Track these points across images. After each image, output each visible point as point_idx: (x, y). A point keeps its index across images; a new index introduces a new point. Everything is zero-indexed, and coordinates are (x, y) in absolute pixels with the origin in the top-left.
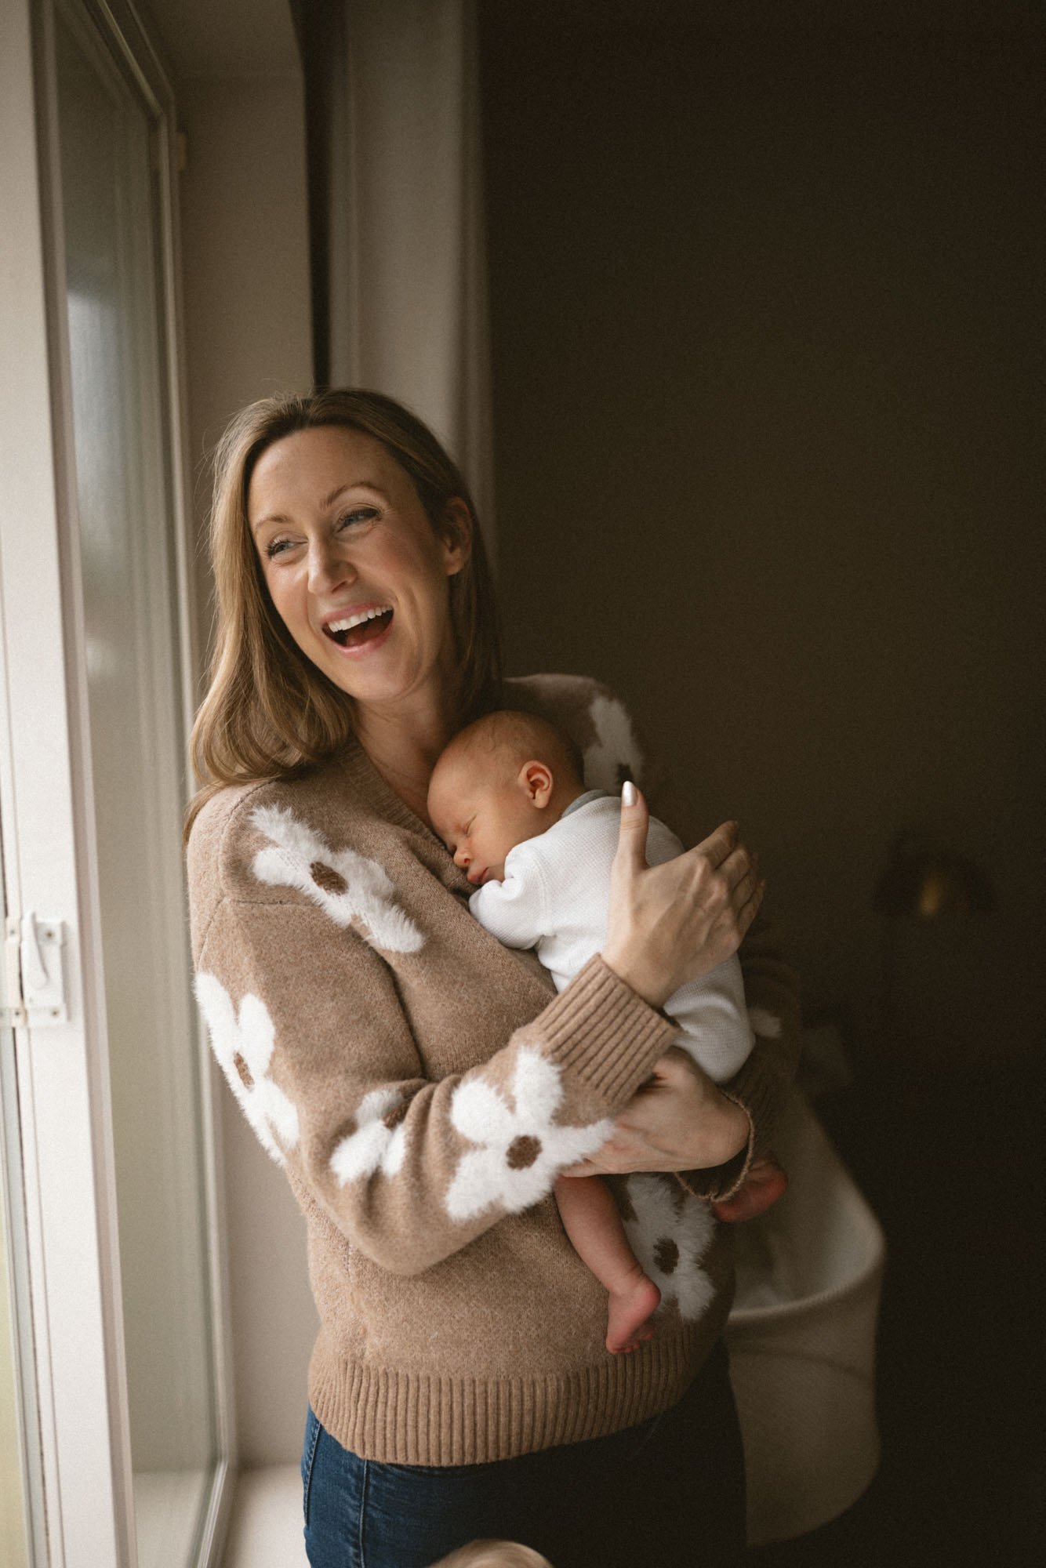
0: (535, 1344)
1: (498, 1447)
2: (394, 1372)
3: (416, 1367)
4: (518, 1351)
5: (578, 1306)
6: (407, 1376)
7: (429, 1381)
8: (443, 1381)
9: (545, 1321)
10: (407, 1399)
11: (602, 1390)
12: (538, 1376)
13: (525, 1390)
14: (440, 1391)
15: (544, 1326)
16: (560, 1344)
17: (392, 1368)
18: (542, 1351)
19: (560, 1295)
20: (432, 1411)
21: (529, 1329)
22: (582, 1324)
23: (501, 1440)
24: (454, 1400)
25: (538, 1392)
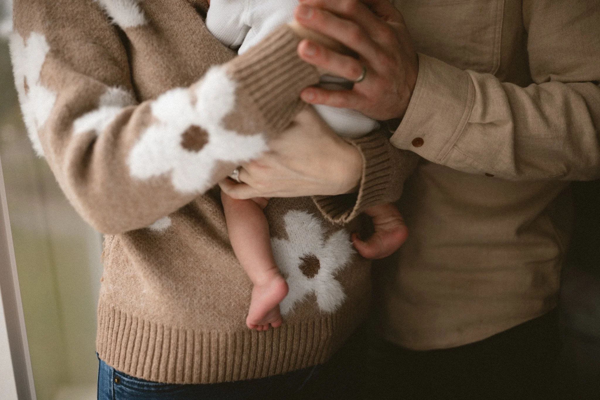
0: (204, 309)
1: (175, 374)
2: (118, 310)
3: (131, 309)
4: (192, 313)
5: (237, 288)
6: (126, 315)
7: (138, 320)
8: (145, 323)
9: (212, 295)
10: (124, 329)
11: (254, 348)
12: (205, 330)
13: (196, 337)
14: (143, 327)
15: (212, 298)
16: (222, 311)
17: (117, 307)
18: (210, 315)
19: (224, 279)
20: (137, 340)
21: (201, 299)
22: (239, 300)
23: (177, 370)
24: (151, 336)
25: (204, 340)
